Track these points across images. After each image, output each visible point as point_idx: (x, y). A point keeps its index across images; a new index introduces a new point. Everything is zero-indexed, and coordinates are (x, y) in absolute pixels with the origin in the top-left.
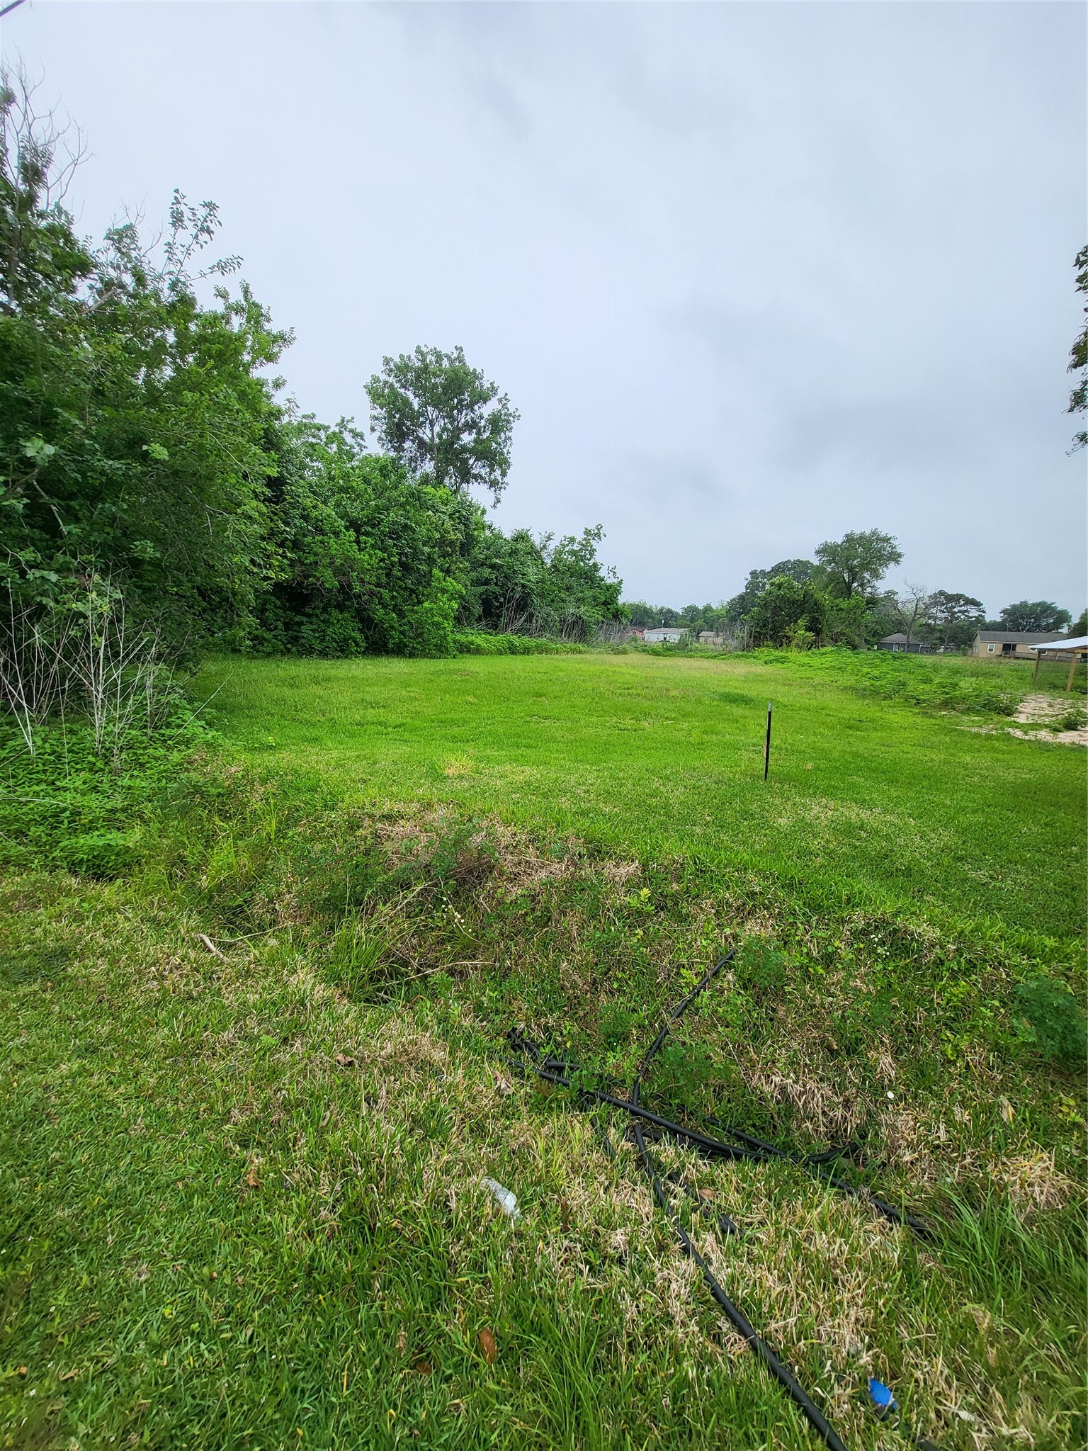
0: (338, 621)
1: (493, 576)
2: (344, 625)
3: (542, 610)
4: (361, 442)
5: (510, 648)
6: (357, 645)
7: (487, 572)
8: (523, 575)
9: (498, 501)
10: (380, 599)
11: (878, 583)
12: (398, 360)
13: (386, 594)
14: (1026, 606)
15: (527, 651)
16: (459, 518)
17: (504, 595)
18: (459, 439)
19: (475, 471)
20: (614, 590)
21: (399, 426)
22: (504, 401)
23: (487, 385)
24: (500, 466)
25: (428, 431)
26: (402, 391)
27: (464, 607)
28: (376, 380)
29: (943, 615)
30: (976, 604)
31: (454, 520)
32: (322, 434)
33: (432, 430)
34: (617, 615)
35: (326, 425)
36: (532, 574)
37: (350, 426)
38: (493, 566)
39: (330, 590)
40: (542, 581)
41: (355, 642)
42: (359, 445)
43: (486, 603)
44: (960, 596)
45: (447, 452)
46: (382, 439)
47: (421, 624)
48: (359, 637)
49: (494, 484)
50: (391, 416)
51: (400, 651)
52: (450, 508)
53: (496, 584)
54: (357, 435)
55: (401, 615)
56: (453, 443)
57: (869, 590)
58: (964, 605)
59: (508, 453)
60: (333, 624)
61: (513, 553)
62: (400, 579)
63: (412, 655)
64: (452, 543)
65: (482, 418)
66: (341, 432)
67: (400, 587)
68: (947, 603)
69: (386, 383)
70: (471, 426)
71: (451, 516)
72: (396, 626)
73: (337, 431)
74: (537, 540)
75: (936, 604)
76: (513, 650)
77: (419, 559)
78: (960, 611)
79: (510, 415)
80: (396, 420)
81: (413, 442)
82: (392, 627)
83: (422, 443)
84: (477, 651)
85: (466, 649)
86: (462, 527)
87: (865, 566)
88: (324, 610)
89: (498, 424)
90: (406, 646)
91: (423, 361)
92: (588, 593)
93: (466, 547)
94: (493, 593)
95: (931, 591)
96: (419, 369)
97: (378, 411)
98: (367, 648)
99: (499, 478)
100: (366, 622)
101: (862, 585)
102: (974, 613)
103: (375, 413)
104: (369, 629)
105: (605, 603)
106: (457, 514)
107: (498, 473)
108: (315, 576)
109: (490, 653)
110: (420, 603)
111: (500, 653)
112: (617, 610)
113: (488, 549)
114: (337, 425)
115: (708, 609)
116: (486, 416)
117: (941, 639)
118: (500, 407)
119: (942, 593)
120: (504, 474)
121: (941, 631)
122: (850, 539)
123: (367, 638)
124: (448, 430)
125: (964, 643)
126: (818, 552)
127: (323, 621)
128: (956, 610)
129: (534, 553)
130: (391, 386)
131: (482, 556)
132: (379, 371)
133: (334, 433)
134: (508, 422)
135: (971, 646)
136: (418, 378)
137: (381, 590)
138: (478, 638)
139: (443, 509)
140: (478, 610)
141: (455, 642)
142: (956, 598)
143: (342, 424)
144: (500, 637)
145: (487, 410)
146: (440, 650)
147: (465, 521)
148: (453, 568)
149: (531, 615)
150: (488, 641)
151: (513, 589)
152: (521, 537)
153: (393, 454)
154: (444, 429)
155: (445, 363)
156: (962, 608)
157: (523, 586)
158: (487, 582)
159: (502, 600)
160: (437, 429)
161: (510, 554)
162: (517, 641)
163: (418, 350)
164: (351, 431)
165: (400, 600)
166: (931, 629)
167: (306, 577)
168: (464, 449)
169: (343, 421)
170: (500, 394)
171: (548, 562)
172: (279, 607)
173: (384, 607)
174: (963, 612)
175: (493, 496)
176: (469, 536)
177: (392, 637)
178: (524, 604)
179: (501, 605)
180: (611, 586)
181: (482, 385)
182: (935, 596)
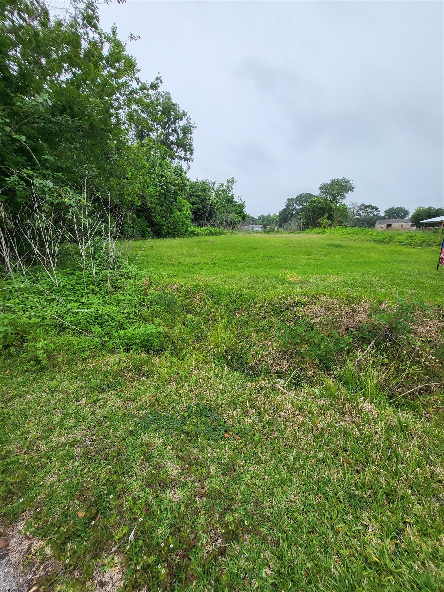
1: (198, 200)
3: (218, 216)
7: (193, 199)
8: (210, 200)
9: (189, 167)
10: (157, 211)
11: (342, 201)
14: (393, 209)
15: (216, 234)
16: (177, 174)
17: (203, 210)
18: (169, 138)
20: (242, 207)
22: (189, 119)
23: (181, 111)
24: (189, 151)
29: (363, 214)
30: (376, 208)
33: (157, 134)
34: (244, 218)
36: (213, 199)
38: (196, 196)
39: (137, 206)
40: (219, 203)
41: (148, 232)
43: (195, 213)
44: (370, 206)
47: (176, 222)
48: (149, 229)
49: (186, 159)
51: (168, 235)
53: (199, 204)
56: (166, 140)
57: (339, 204)
58: (372, 209)
62: (163, 201)
63: (174, 236)
65: (179, 127)
67: (163, 205)
68: (365, 209)
70: (175, 132)
72: (165, 224)
75: (361, 209)
76: (211, 234)
77: (170, 192)
78: (370, 212)
79: (192, 126)
82: (163, 224)
84: (198, 235)
85: (195, 234)
87: (339, 193)
89: (186, 130)
94: (198, 208)
95: (359, 204)
98: (153, 235)
101: (336, 202)
102: (375, 212)
104: (153, 226)
105: (240, 213)
107: (188, 154)
109: (203, 235)
111: (206, 235)
112: (245, 215)
113: (193, 188)
115: (269, 216)
116: (181, 127)
117: (363, 223)
118: (187, 122)
119: (363, 205)
120: (191, 154)
121: (363, 221)
122: (333, 182)
123: (152, 230)
125: (372, 225)
126: (320, 189)
128: (368, 211)
131: (191, 192)
134: (191, 130)
135: (374, 226)
138: (197, 229)
142: (368, 207)
144: (205, 228)
145: (183, 123)
146: (185, 234)
149: (216, 218)
150: (200, 230)
151: (206, 207)
152: (204, 183)
156: (371, 211)
157: (211, 205)
159: (202, 212)
161: (203, 191)
162: (213, 229)
165: (163, 212)
166: (359, 220)
168: (172, 143)
170: (187, 117)
173: (159, 215)
174: (371, 212)
175: (187, 165)
176: (184, 183)
177: (164, 229)
178: (211, 214)
179: (202, 214)
180: (240, 204)
181: (179, 112)
182: (360, 206)
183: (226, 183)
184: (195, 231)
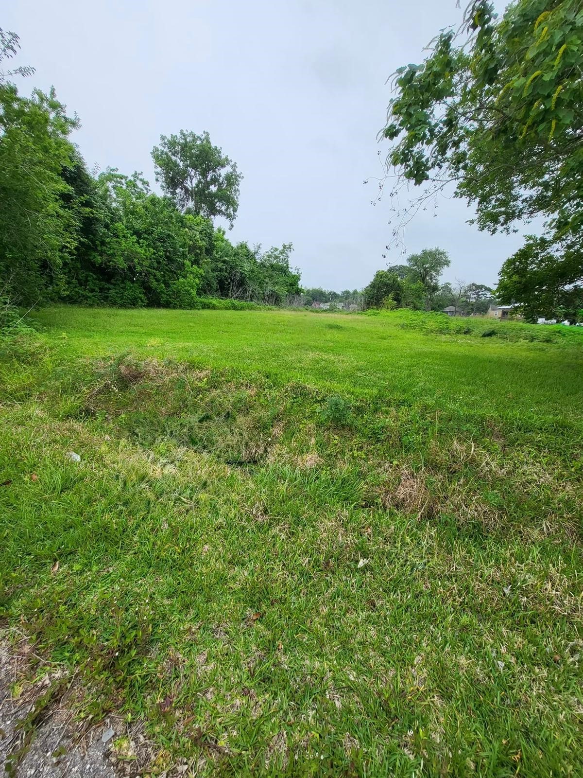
0: (131, 288)
1: (225, 267)
2: (134, 290)
3: (252, 286)
4: (147, 187)
5: (232, 307)
6: (142, 301)
7: (220, 265)
8: (241, 267)
9: (233, 227)
10: (155, 276)
11: (439, 278)
12: (170, 138)
13: (158, 274)
15: (242, 309)
16: (205, 234)
17: (230, 278)
18: (208, 188)
19: (218, 208)
20: (297, 279)
21: (172, 179)
22: (234, 167)
23: (223, 157)
24: (232, 206)
25: (189, 182)
26: (173, 158)
27: (207, 284)
28: (157, 150)
29: (473, 296)
30: (490, 290)
31: (202, 234)
32: (123, 181)
33: (191, 182)
34: (298, 291)
35: (126, 175)
36: (247, 267)
37: (140, 177)
38: (224, 262)
39: (123, 269)
40: (253, 271)
41: (141, 300)
42: (146, 189)
43: (221, 283)
44: (483, 286)
45: (201, 195)
46: (163, 187)
47: (179, 291)
48: (143, 297)
49: (229, 216)
50: (167, 173)
51: (167, 305)
52: (200, 228)
53: (226, 272)
54: (145, 183)
55: (167, 285)
56: (204, 191)
57: (434, 281)
58: (485, 290)
59: (237, 198)
60: (127, 289)
61: (236, 254)
62: (166, 265)
63: (174, 308)
64: (200, 248)
65: (220, 176)
66: (135, 180)
67: (167, 270)
68: (476, 290)
69: (162, 152)
70: (215, 181)
71: (201, 233)
72: (165, 291)
73: (132, 179)
74: (252, 249)
75: (470, 290)
76: (234, 308)
77: (177, 255)
78: (482, 294)
79: (238, 176)
80: (171, 175)
81: (182, 189)
82: (163, 292)
83: (187, 190)
84: (214, 308)
85: (206, 306)
86: (206, 239)
87: (433, 268)
88: (123, 282)
89: (232, 180)
90: (171, 303)
91: (185, 139)
92: (281, 279)
93: (209, 251)
94: (225, 277)
95: (468, 283)
96: (182, 143)
97: (159, 169)
98: (148, 303)
99: (232, 212)
100: (148, 290)
101: (431, 279)
102: (489, 295)
103: (156, 170)
104: (150, 293)
105: (291, 285)
106: (205, 231)
107: (231, 210)
108: (113, 261)
109: (221, 309)
110: (178, 279)
111: (226, 309)
112: (298, 289)
113: (221, 252)
114: (132, 176)
116: (223, 175)
117: (472, 309)
118: (231, 170)
119: (473, 284)
120: (235, 210)
121: (472, 305)
122: (425, 253)
123: (148, 298)
124: (201, 182)
125: (483, 311)
126: (408, 260)
127: (122, 288)
128: (480, 293)
129: (250, 256)
130: (166, 154)
131: (218, 256)
132: (158, 144)
133: (130, 181)
134: (237, 180)
135: (486, 313)
136: (182, 149)
137: (155, 271)
138: (215, 301)
139: (196, 228)
140: (215, 285)
141: (201, 303)
142: (480, 287)
143: (135, 175)
144: (228, 300)
145: (223, 172)
146: (192, 306)
147: (209, 236)
148: (201, 262)
149: (246, 290)
150: (220, 303)
151: (235, 275)
152: (243, 246)
153: (169, 195)
154: (200, 182)
155: (199, 142)
156: (483, 293)
157: (241, 273)
158: (221, 270)
159: (229, 281)
160: (195, 181)
161: (235, 255)
162: (237, 302)
163: (182, 133)
164: (141, 180)
165: (167, 278)
166: (467, 304)
167: (109, 262)
168: (211, 195)
169: (136, 173)
170: (232, 163)
171: (259, 261)
172: (96, 279)
173: (157, 281)
174: (484, 295)
175: (229, 223)
176: (211, 244)
177: (162, 297)
178: (241, 283)
179: (229, 283)
180: (295, 276)
181: (220, 157)
182: (470, 286)
183: (281, 248)
184: (211, 303)
